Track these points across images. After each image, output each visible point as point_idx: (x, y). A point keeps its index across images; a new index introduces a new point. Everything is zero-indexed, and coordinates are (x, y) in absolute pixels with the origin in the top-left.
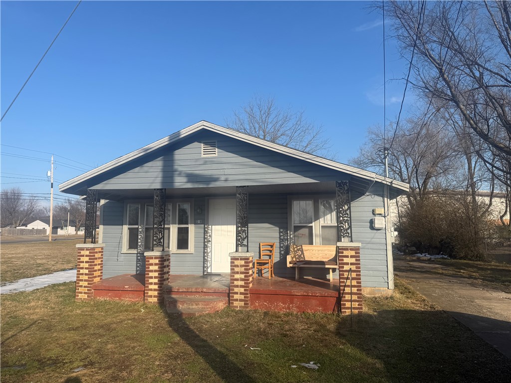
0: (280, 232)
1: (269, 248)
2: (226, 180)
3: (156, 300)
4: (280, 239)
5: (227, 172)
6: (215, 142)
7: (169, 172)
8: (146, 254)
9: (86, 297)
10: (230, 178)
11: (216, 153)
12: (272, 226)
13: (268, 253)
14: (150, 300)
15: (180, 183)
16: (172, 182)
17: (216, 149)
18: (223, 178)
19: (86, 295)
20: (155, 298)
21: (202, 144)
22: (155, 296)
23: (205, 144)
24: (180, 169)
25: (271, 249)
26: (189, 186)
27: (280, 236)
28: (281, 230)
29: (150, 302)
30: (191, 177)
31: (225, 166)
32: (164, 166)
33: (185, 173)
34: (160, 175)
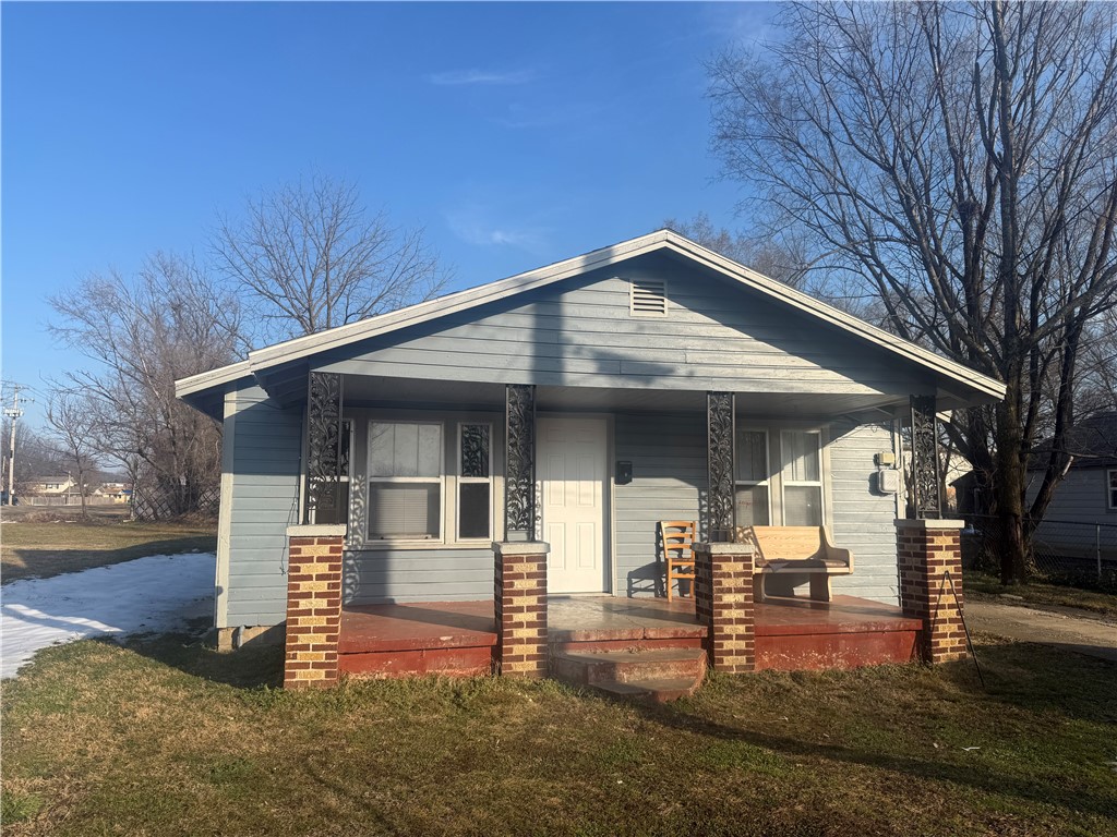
0: (701, 498)
2: (690, 376)
3: (532, 666)
4: (701, 513)
5: (690, 357)
6: (662, 284)
7: (549, 345)
8: (505, 550)
9: (323, 677)
10: (700, 371)
11: (665, 309)
12: (683, 484)
14: (518, 667)
15: (580, 374)
16: (559, 371)
17: (666, 300)
18: (682, 371)
19: (323, 671)
20: (531, 662)
21: (632, 285)
22: (530, 658)
23: (640, 284)
24: (578, 339)
26: (603, 382)
27: (701, 507)
28: (703, 494)
29: (517, 673)
30: (609, 363)
31: (690, 343)
32: (537, 330)
33: (591, 351)
34: (528, 350)
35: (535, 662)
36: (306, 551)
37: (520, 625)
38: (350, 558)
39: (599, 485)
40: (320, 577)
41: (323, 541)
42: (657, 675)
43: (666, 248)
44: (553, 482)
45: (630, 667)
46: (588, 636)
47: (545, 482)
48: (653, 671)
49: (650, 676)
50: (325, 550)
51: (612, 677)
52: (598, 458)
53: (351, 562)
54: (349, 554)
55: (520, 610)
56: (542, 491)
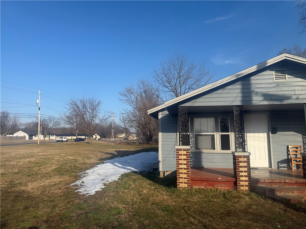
0: (303, 138)
1: (295, 149)
2: (297, 99)
3: (247, 188)
4: (304, 143)
5: (297, 93)
6: (285, 70)
7: (247, 93)
8: (236, 154)
9: (187, 186)
10: (301, 97)
11: (287, 78)
12: (296, 133)
13: (295, 153)
14: (242, 188)
15: (257, 101)
16: (251, 100)
17: (286, 75)
18: (294, 97)
19: (187, 185)
20: (246, 187)
21: (274, 72)
22: (246, 186)
23: (277, 71)
24: (257, 90)
25: (296, 150)
26: (266, 103)
27: (303, 141)
28: (304, 136)
29: (242, 190)
30: (267, 96)
31: (296, 88)
32: (243, 89)
33: (261, 93)
34: (240, 95)
35: (247, 187)
36: (180, 152)
37: (242, 176)
38: (191, 155)
39: (265, 134)
40: (184, 160)
41: (184, 150)
42: (290, 194)
43: (285, 59)
44: (250, 134)
45: (280, 191)
46: (265, 181)
47: (247, 134)
48: (288, 193)
49: (287, 194)
50: (185, 152)
51: (274, 194)
52: (265, 126)
53: (191, 156)
54: (191, 153)
55: (242, 172)
56: (246, 137)
